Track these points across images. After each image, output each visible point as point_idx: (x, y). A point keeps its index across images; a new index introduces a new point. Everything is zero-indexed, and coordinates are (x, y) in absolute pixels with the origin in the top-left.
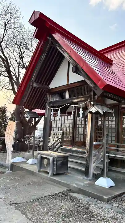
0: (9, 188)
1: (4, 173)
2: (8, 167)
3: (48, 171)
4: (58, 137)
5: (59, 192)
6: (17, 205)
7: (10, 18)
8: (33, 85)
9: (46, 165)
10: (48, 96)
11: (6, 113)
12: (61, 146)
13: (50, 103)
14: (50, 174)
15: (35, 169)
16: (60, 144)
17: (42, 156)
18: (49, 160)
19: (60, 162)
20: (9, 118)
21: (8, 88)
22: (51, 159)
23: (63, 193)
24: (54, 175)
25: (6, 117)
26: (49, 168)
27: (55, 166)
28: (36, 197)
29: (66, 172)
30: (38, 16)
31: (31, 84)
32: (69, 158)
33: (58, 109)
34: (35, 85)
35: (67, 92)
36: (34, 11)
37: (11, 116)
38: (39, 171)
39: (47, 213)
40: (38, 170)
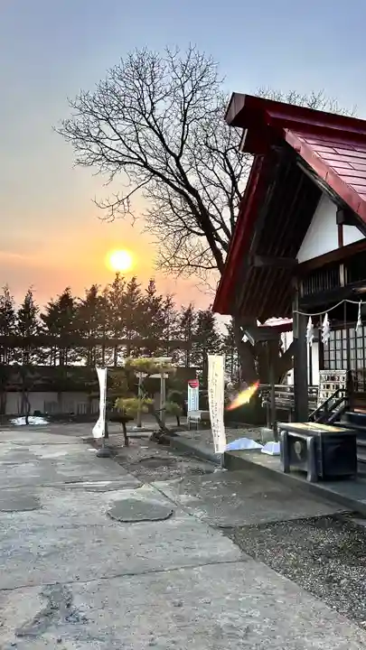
0: (216, 501)
1: (209, 472)
2: (218, 462)
3: (306, 470)
4: (338, 387)
5: (326, 514)
6: (227, 530)
7: (193, 92)
8: (252, 263)
9: (299, 457)
10: (295, 284)
11: (214, 328)
12: (347, 408)
13: (301, 301)
14: (309, 477)
15: (277, 465)
16: (343, 404)
17: (290, 433)
18: (304, 442)
19: (332, 449)
20: (225, 340)
21: (210, 266)
22: (309, 439)
23: (334, 518)
24: (318, 479)
25: (215, 336)
26: (306, 464)
27: (321, 457)
28: (270, 520)
29: (352, 473)
30: (242, 105)
31: (249, 263)
32: (360, 439)
33: (324, 316)
34: (258, 262)
35: (342, 267)
36: (234, 94)
37: (227, 333)
38: (287, 470)
39: (283, 547)
40: (283, 470)
